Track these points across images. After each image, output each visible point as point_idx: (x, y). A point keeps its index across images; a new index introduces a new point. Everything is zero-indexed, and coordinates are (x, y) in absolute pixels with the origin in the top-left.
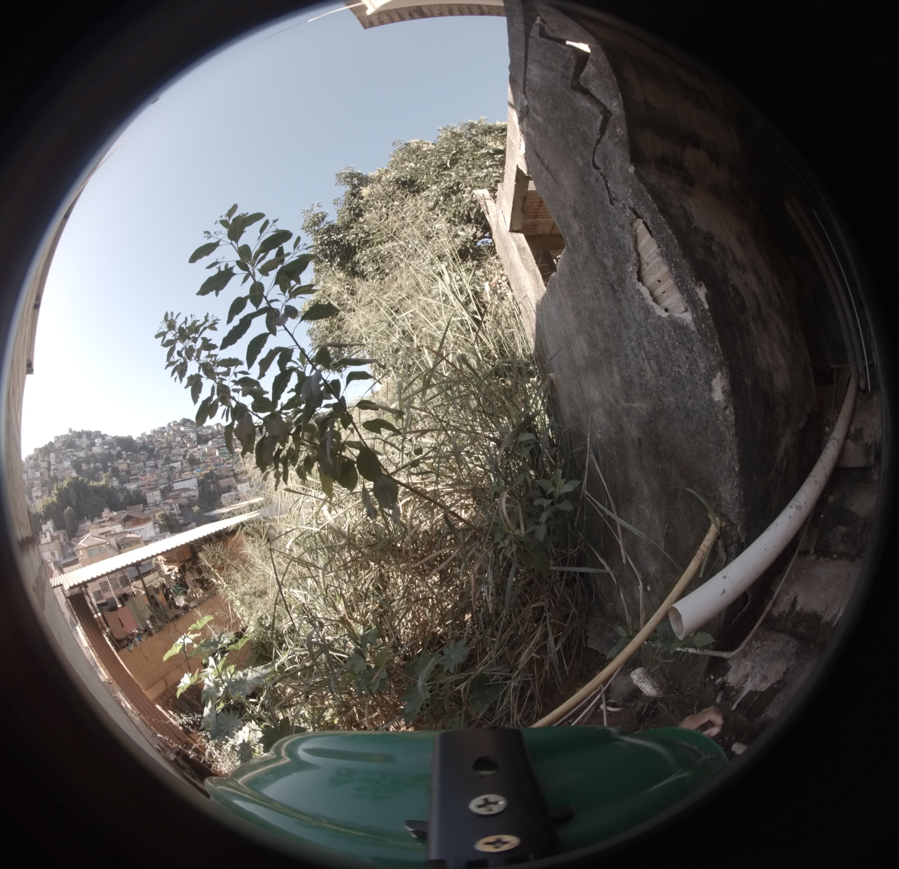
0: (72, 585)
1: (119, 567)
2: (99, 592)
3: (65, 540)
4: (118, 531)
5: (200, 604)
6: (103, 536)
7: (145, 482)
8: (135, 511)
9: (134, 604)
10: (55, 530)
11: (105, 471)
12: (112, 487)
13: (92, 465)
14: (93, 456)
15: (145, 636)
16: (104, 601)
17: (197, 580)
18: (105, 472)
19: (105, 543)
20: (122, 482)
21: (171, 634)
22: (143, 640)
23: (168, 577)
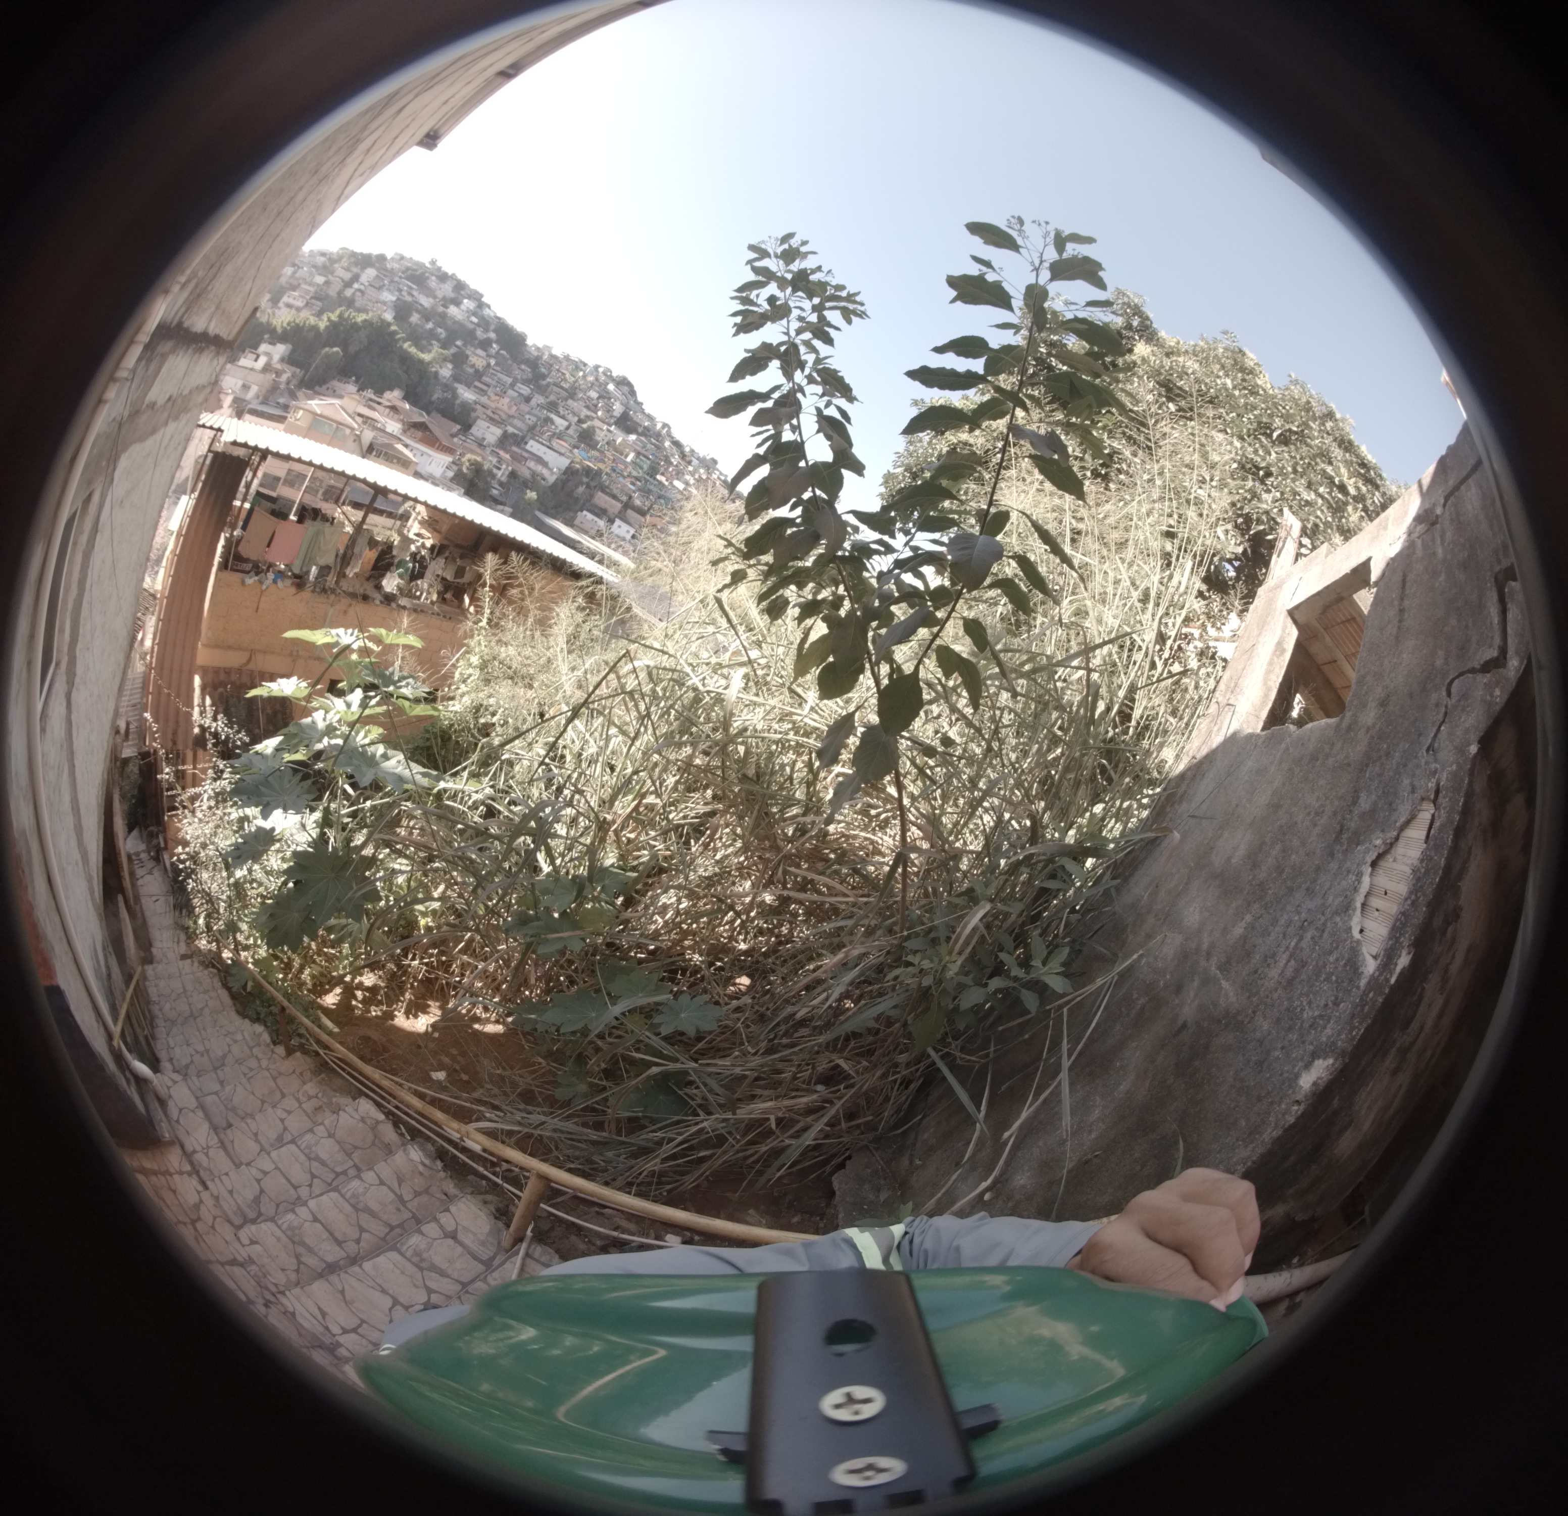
0: (241, 440)
1: (349, 472)
2: (277, 479)
3: (288, 383)
4: (389, 429)
5: (415, 610)
6: (359, 420)
7: (493, 405)
8: (440, 426)
9: (318, 534)
10: (282, 360)
11: (445, 345)
12: (436, 373)
13: (430, 325)
14: (444, 316)
15: (288, 582)
16: (274, 494)
17: (443, 579)
18: (444, 347)
19: (353, 429)
20: (456, 378)
21: (331, 611)
22: (280, 584)
23: (406, 541)
